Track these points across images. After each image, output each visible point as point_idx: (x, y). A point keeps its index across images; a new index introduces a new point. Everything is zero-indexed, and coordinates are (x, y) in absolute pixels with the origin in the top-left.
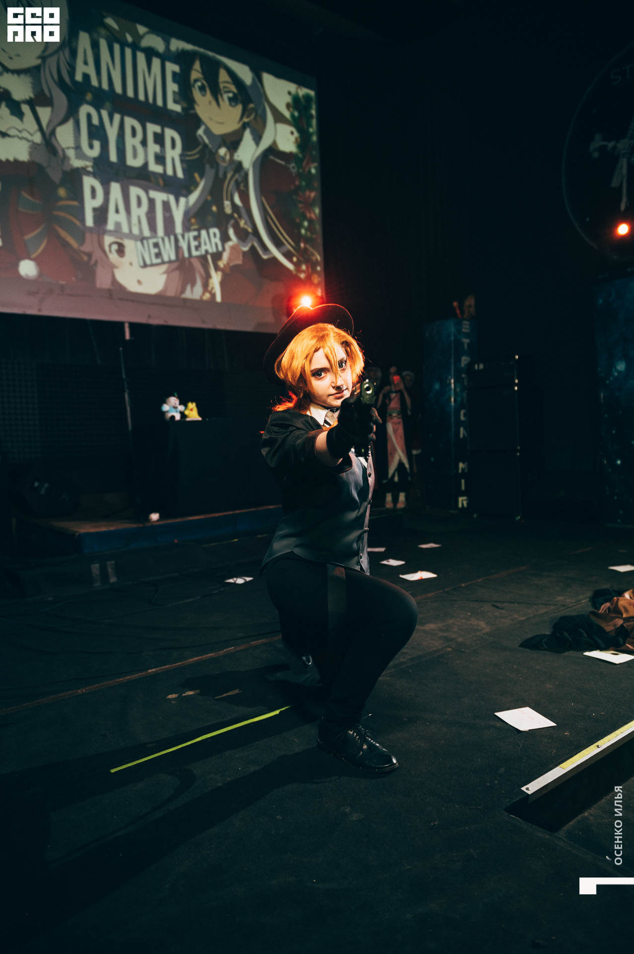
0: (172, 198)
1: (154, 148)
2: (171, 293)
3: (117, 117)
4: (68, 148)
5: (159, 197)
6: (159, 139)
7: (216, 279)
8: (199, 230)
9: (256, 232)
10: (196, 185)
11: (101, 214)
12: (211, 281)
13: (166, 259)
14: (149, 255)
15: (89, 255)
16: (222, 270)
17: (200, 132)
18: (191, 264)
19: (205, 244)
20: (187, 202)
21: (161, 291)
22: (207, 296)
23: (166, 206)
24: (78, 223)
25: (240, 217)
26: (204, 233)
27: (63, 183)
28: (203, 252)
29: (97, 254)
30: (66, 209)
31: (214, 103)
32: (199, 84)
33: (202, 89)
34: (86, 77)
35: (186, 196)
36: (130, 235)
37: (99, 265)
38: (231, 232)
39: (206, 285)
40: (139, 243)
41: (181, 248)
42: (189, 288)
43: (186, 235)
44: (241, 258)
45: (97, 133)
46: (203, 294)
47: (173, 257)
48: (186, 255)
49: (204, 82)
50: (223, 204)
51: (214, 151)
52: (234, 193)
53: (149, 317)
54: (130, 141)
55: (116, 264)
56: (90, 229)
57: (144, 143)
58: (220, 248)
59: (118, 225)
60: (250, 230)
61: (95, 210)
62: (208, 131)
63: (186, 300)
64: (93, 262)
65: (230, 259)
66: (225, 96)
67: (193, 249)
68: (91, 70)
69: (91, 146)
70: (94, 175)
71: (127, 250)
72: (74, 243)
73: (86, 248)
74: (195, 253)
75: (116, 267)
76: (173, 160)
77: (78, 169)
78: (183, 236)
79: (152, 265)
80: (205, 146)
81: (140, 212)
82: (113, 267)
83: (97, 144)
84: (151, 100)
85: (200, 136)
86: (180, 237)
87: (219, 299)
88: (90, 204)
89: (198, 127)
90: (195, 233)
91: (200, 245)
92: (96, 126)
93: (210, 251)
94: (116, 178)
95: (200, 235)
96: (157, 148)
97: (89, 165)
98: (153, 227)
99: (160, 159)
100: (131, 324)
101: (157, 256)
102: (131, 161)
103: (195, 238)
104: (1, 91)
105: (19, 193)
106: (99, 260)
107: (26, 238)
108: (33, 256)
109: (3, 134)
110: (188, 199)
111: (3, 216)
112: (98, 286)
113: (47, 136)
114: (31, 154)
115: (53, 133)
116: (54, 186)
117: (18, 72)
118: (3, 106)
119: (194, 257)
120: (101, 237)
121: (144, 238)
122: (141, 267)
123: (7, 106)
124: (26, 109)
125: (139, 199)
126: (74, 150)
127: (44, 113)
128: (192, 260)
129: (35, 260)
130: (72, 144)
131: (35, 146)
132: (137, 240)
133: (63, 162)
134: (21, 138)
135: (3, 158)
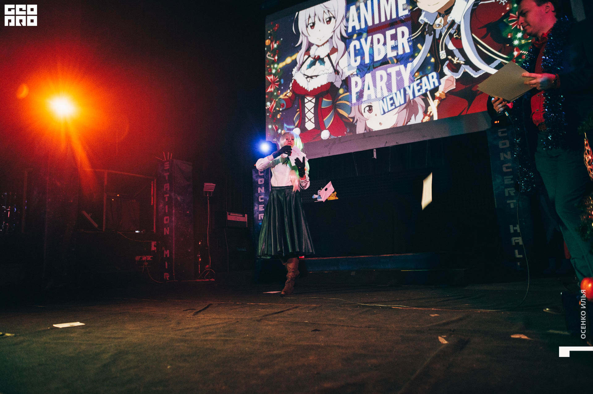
0: (402, 66)
1: (391, 43)
3: (369, 38)
4: (344, 68)
5: (393, 70)
6: (394, 37)
7: (434, 106)
8: (421, 78)
9: (468, 62)
10: (419, 51)
11: (360, 95)
14: (387, 105)
16: (439, 98)
17: (422, 17)
18: (415, 102)
19: (426, 85)
20: (412, 65)
21: (394, 125)
22: (427, 119)
23: (399, 73)
24: (348, 103)
25: (454, 56)
26: (425, 79)
27: (342, 86)
28: (424, 91)
29: (358, 116)
30: (343, 98)
34: (354, 28)
35: (412, 61)
36: (377, 99)
37: (358, 122)
38: (446, 70)
39: (425, 112)
40: (381, 101)
41: (408, 94)
42: (413, 117)
43: (412, 85)
44: (455, 84)
45: (359, 52)
46: (424, 118)
47: (402, 102)
48: (411, 97)
50: (439, 54)
51: (432, 24)
52: (449, 42)
53: (386, 142)
54: (376, 47)
55: (368, 118)
56: (355, 104)
57: (385, 44)
58: (437, 84)
59: (369, 96)
60: (462, 62)
61: (357, 93)
62: (427, 14)
65: (445, 89)
67: (416, 92)
68: (356, 23)
69: (356, 61)
70: (357, 75)
71: (374, 108)
72: (346, 115)
73: (351, 115)
74: (417, 94)
75: (368, 120)
76: (403, 44)
78: (409, 87)
79: (389, 111)
80: (425, 24)
81: (382, 84)
83: (359, 58)
84: (389, 18)
85: (422, 20)
86: (407, 88)
87: (436, 118)
88: (355, 90)
89: (420, 15)
90: (419, 81)
91: (421, 88)
92: (358, 50)
93: (429, 89)
94: (369, 71)
95: (421, 82)
96: (393, 43)
97: (354, 71)
98: (390, 89)
99: (395, 48)
100: (377, 149)
101: (392, 105)
102: (377, 58)
103: (418, 85)
104: (316, 57)
105: (322, 99)
106: (358, 119)
107: (324, 120)
108: (327, 128)
109: (316, 76)
110: (413, 63)
111: (315, 114)
112: (357, 133)
113: (335, 68)
114: (328, 80)
115: (338, 64)
116: (338, 89)
117: (323, 45)
118: (318, 63)
119: (417, 97)
120: (360, 106)
121: (384, 98)
122: (383, 115)
123: (319, 62)
124: (326, 59)
125: (381, 77)
126: (347, 67)
127: (334, 57)
128: (415, 99)
129: (328, 129)
130: (346, 65)
131: (330, 75)
132: (379, 101)
133: (342, 76)
134: (324, 74)
135: (316, 87)
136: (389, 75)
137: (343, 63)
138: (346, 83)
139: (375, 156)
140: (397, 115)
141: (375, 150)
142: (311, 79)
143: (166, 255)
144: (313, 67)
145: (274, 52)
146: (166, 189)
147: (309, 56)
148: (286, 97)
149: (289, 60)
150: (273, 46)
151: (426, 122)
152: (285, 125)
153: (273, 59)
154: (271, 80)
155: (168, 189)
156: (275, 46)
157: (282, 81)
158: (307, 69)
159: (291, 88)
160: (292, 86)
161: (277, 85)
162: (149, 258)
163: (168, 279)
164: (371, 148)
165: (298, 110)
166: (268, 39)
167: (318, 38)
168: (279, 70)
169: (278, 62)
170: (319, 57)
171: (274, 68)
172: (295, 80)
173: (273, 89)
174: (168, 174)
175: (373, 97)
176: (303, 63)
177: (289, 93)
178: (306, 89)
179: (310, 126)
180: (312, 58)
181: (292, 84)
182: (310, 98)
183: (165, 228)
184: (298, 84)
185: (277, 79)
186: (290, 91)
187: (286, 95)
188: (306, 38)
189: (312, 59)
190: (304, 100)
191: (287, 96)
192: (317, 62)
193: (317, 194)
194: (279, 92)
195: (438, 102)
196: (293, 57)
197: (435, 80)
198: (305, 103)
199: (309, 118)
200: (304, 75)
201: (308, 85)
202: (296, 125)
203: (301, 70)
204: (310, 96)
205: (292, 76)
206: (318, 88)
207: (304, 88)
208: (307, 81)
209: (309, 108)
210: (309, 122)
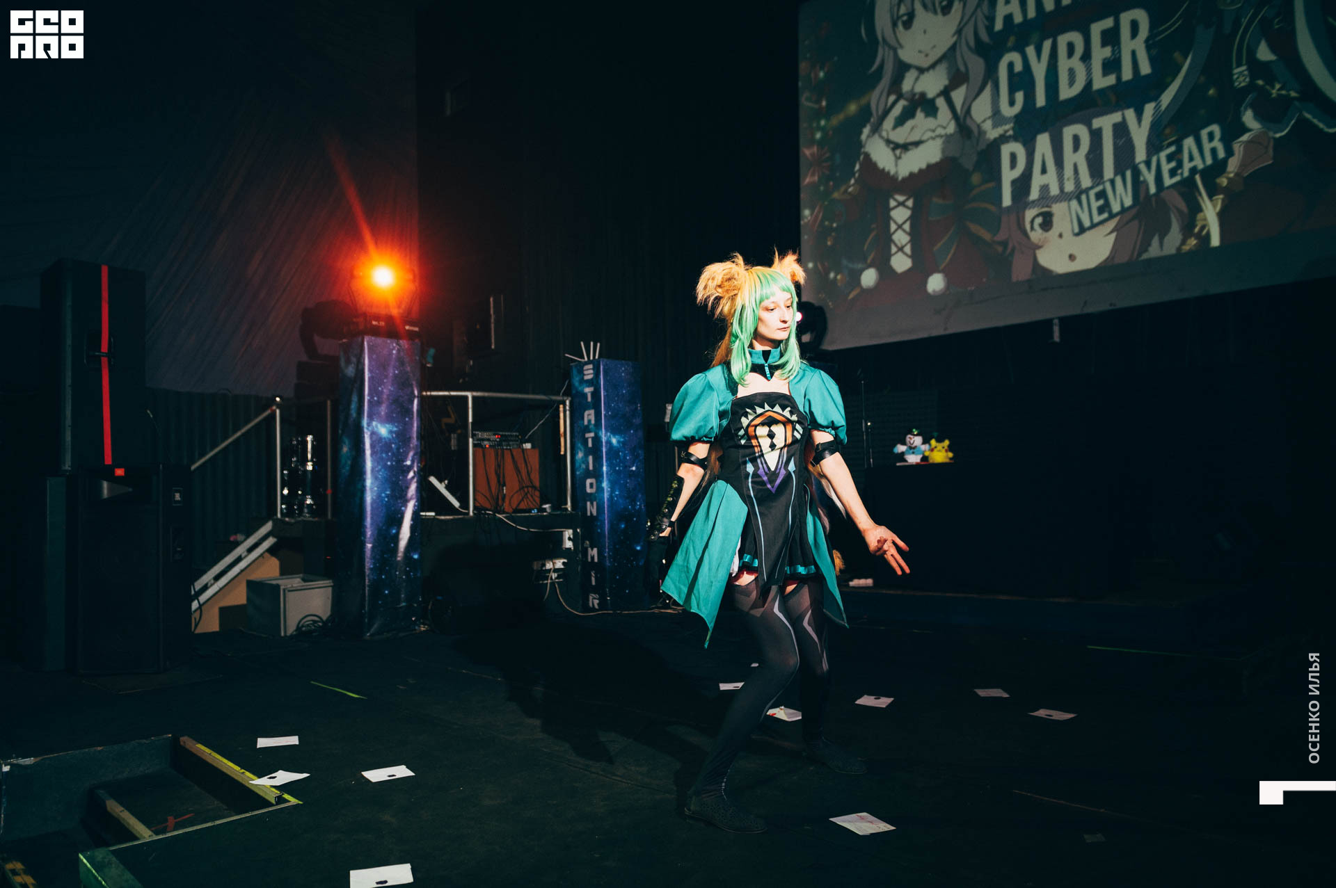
0: (1130, 114)
1: (1101, 55)
2: (1123, 258)
3: (1047, 45)
4: (984, 121)
5: (1106, 123)
6: (1111, 36)
7: (1210, 213)
8: (1179, 141)
9: (1310, 93)
10: (1176, 71)
11: (1022, 185)
12: (1200, 216)
13: (1116, 208)
14: (1089, 213)
16: (1225, 190)
18: (1161, 201)
19: (1191, 159)
20: (1157, 108)
22: (1193, 242)
23: (1121, 130)
24: (992, 208)
25: (1271, 80)
26: (1189, 142)
27: (977, 167)
28: (1186, 174)
29: (1015, 239)
30: (981, 196)
34: (1008, 18)
35: (1156, 98)
36: (1064, 196)
37: (1016, 253)
38: (1248, 118)
39: (1188, 229)
40: (1074, 203)
41: (1145, 182)
42: (1155, 241)
43: (1154, 160)
44: (1271, 154)
45: (1022, 81)
46: (1184, 242)
47: (1128, 202)
48: (1153, 190)
52: (1257, 44)
53: (1085, 303)
54: (1064, 66)
55: (1040, 244)
56: (1008, 208)
57: (1086, 56)
58: (1221, 154)
59: (1045, 189)
60: (1295, 94)
61: (1014, 182)
63: (1149, 261)
64: (1009, 251)
65: (1243, 165)
67: (1166, 175)
68: (1014, 6)
69: (1012, 103)
70: (1015, 138)
71: (1057, 218)
72: (987, 236)
73: (1001, 236)
74: (1168, 181)
75: (1040, 247)
76: (1134, 54)
78: (1148, 163)
79: (1093, 226)
81: (1076, 159)
82: (1035, 248)
83: (1020, 96)
86: (1143, 167)
87: (1215, 241)
88: (1008, 176)
90: (1173, 149)
91: (1180, 165)
92: (1019, 74)
93: (1201, 166)
95: (1180, 150)
96: (1107, 52)
99: (1112, 65)
100: (1062, 320)
101: (1101, 210)
102: (1066, 92)
103: (1170, 158)
104: (917, 97)
106: (1017, 246)
107: (935, 248)
108: (942, 267)
109: (917, 144)
110: (1158, 101)
111: (914, 234)
112: (1015, 279)
113: (962, 120)
114: (943, 151)
115: (968, 112)
116: (968, 174)
117: (933, 66)
118: (920, 115)
119: (1169, 187)
120: (1021, 214)
121: (1082, 192)
122: (1077, 235)
123: (922, 111)
124: (941, 103)
125: (1076, 140)
126: (991, 119)
127: (958, 96)
128: (1163, 194)
129: (943, 271)
130: (989, 113)
131: (948, 139)
132: (1070, 200)
133: (978, 141)
134: (933, 138)
135: (916, 170)
136: (1096, 135)
137: (981, 110)
138: (989, 157)
139: (1056, 337)
140: (1114, 235)
141: (1056, 321)
142: (904, 150)
143: (593, 558)
144: (909, 124)
145: (820, 89)
146: (589, 421)
148: (847, 197)
149: (853, 108)
150: (816, 76)
151: (1190, 252)
152: (845, 262)
153: (816, 106)
154: (812, 156)
155: (593, 422)
156: (822, 74)
157: (838, 158)
158: (895, 127)
159: (857, 175)
160: (859, 170)
161: (826, 168)
162: (559, 564)
163: (596, 607)
164: (1048, 316)
165: (874, 226)
166: (806, 59)
167: (919, 52)
168: (831, 132)
169: (828, 113)
170: (923, 95)
171: (819, 128)
172: (867, 156)
173: (816, 178)
174: (591, 389)
175: (1055, 190)
176: (887, 112)
177: (852, 186)
178: (893, 176)
179: (901, 263)
180: (908, 99)
181: (860, 165)
182: (901, 198)
183: (588, 503)
184: (874, 165)
185: (825, 153)
186: (856, 181)
187: (846, 191)
188: (892, 54)
189: (907, 104)
190: (888, 203)
191: (850, 193)
192: (919, 110)
193: (904, 443)
194: (831, 183)
195: (1222, 200)
196: (863, 101)
197: (1217, 144)
198: (889, 210)
199: (899, 245)
200: (888, 142)
201: (896, 165)
202: (869, 261)
203: (882, 130)
204: (901, 193)
205: (860, 145)
206: (921, 171)
207: (888, 173)
208: (895, 155)
209: (900, 221)
210: (900, 254)
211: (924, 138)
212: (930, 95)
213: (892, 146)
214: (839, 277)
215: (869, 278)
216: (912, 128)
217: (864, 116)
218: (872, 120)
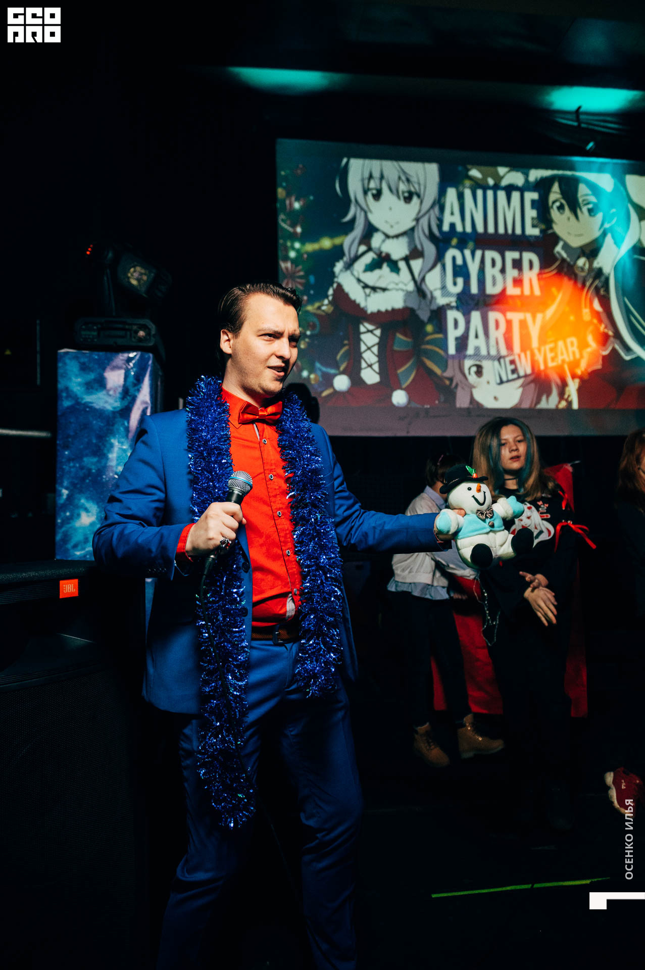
0: (529, 316)
1: (512, 273)
2: (526, 405)
3: (479, 253)
4: (435, 290)
5: (515, 317)
6: (517, 264)
7: (573, 387)
8: (555, 342)
9: (617, 335)
10: (554, 298)
11: (462, 343)
12: (567, 389)
13: (522, 373)
14: (506, 372)
15: (451, 380)
16: (580, 378)
17: (558, 248)
18: (547, 375)
19: (562, 354)
20: (544, 318)
21: (517, 405)
22: (563, 404)
23: (523, 324)
24: (441, 352)
25: (600, 321)
26: (561, 344)
27: (430, 320)
28: (560, 362)
29: (458, 378)
30: (433, 342)
31: (573, 218)
32: (558, 204)
33: (561, 208)
34: (452, 226)
35: (543, 311)
36: (489, 357)
37: (459, 388)
38: (590, 338)
39: (562, 394)
40: (496, 363)
41: (537, 361)
42: (544, 398)
43: (543, 349)
44: (601, 362)
45: (461, 271)
46: (559, 402)
47: (529, 371)
49: (563, 202)
50: (581, 312)
51: (572, 263)
52: (594, 299)
54: (489, 271)
55: (475, 385)
56: (453, 356)
57: (503, 271)
58: (578, 356)
59: (477, 349)
60: (611, 333)
61: (457, 339)
62: (566, 247)
63: (541, 410)
64: (454, 385)
65: (588, 365)
66: (585, 209)
67: (549, 361)
68: (457, 219)
69: (455, 284)
70: (457, 308)
71: (485, 371)
72: (438, 371)
73: (448, 374)
74: (551, 364)
75: (474, 387)
76: (531, 281)
77: (443, 306)
78: (539, 350)
79: (508, 381)
80: (563, 260)
81: (496, 334)
82: (472, 387)
83: (460, 281)
84: (510, 231)
85: (558, 253)
86: (536, 352)
87: (575, 406)
88: (453, 334)
89: (556, 244)
91: (556, 356)
92: (459, 266)
93: (567, 360)
94: (476, 307)
95: (556, 346)
96: (515, 273)
97: (453, 301)
98: (509, 346)
99: (518, 282)
101: (513, 372)
102: (491, 290)
103: (552, 350)
104: (384, 255)
105: (394, 336)
106: (459, 383)
107: (399, 371)
108: (404, 386)
109: (384, 290)
110: (544, 314)
111: (381, 356)
112: (458, 405)
113: (419, 283)
114: (405, 301)
115: (423, 279)
116: (423, 324)
117: (397, 236)
118: (385, 266)
119: (551, 368)
120: (461, 362)
121: (501, 357)
122: (499, 384)
123: (388, 265)
124: (402, 265)
125: (497, 322)
126: (440, 290)
127: (417, 264)
128: (548, 371)
129: (405, 389)
130: (439, 285)
131: (408, 294)
132: (494, 360)
133: (431, 302)
134: (397, 290)
135: (383, 309)
136: (509, 323)
137: (433, 281)
140: (521, 390)
142: (372, 291)
144: (377, 272)
145: (295, 217)
147: (370, 249)
148: (319, 312)
149: (326, 243)
150: (291, 204)
151: (563, 410)
152: (318, 365)
153: (291, 230)
154: (287, 269)
156: (297, 205)
157: (312, 279)
158: (365, 271)
159: (330, 298)
160: (333, 295)
161: (300, 284)
165: (346, 342)
166: (281, 186)
167: (386, 222)
168: (305, 256)
169: (303, 239)
170: (388, 255)
171: (293, 248)
172: (340, 286)
176: (357, 258)
177: (326, 306)
178: (363, 309)
179: (370, 376)
180: (375, 253)
182: (371, 327)
184: (346, 295)
185: (299, 271)
186: (330, 302)
187: (319, 308)
188: (363, 214)
189: (375, 256)
190: (358, 328)
191: (323, 311)
195: (579, 383)
196: (337, 241)
197: (575, 349)
198: (359, 333)
199: (369, 363)
200: (359, 280)
201: (366, 300)
202: (342, 368)
203: (353, 269)
204: (371, 322)
205: (333, 275)
206: (387, 311)
207: (358, 305)
208: (365, 293)
209: (369, 345)
210: (369, 369)
211: (389, 287)
212: (395, 257)
213: (362, 284)
214: (312, 376)
215: (342, 383)
216: (380, 277)
217: (337, 253)
218: (345, 259)
